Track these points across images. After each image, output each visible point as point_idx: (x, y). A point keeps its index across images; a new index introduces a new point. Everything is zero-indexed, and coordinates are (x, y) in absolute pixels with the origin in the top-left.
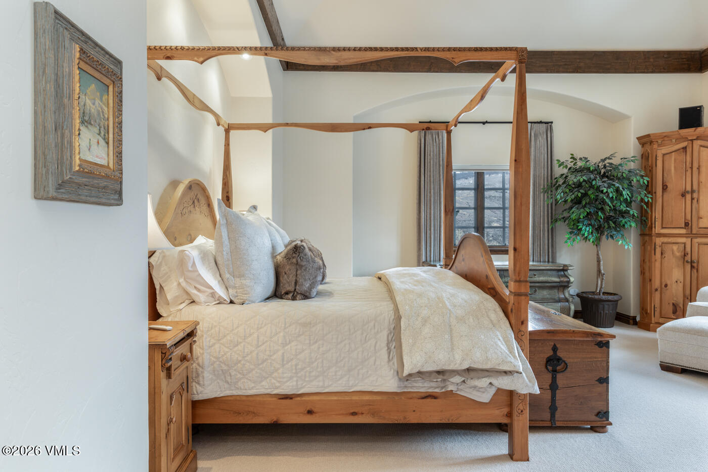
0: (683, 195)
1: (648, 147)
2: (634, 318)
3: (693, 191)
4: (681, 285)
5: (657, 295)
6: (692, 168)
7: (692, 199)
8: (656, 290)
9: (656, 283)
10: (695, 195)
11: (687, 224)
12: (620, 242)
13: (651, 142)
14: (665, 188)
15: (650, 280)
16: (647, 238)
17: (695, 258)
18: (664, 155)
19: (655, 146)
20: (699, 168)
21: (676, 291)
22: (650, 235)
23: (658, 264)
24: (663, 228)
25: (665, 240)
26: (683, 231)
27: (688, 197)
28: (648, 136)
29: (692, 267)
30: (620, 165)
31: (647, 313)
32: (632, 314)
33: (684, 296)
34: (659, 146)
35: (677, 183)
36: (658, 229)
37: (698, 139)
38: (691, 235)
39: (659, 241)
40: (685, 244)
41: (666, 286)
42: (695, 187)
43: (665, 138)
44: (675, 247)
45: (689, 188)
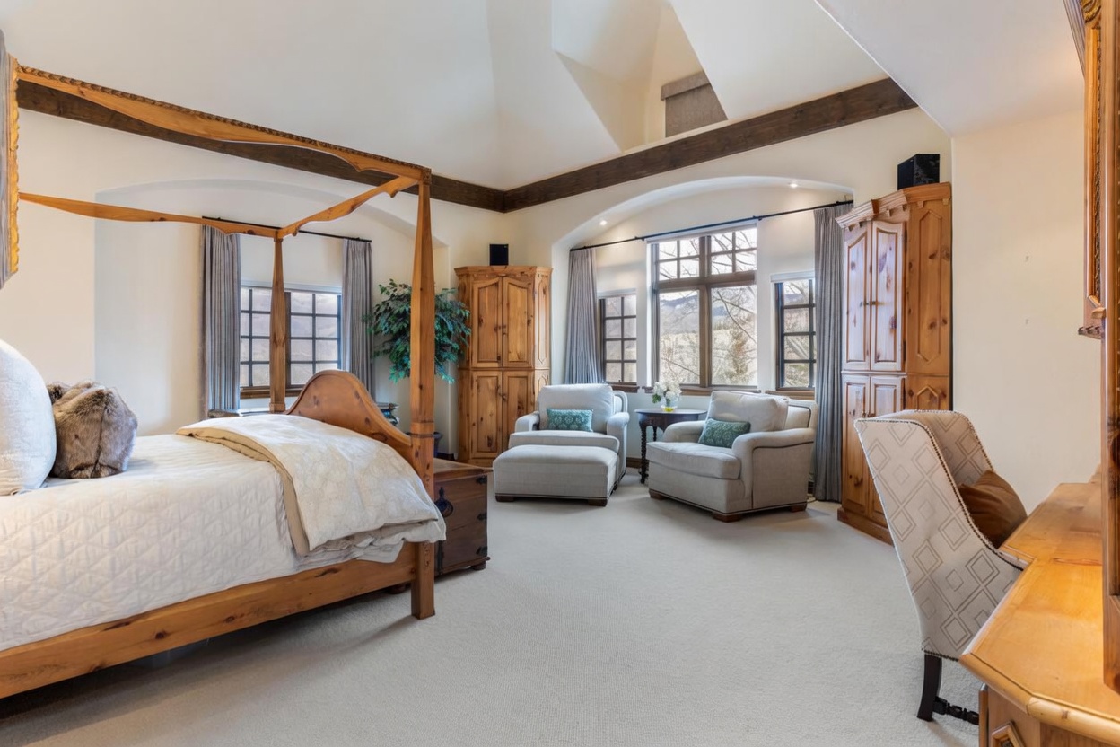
0: (496, 329)
1: (465, 279)
2: (453, 455)
3: (503, 327)
4: (494, 418)
5: (475, 428)
6: (502, 304)
7: (503, 334)
8: (474, 424)
9: (474, 419)
10: (505, 330)
11: (499, 358)
12: (444, 377)
13: (468, 275)
14: (480, 321)
15: (468, 415)
16: (465, 372)
17: (506, 391)
18: (479, 289)
19: (472, 279)
20: (508, 305)
21: (490, 425)
22: (468, 369)
23: (474, 399)
24: (479, 362)
25: (481, 374)
26: (496, 365)
27: (500, 331)
28: (465, 268)
29: (503, 399)
30: (441, 296)
31: (465, 449)
32: (450, 453)
33: (498, 429)
34: (476, 279)
35: (491, 319)
36: (475, 363)
37: (507, 276)
38: (503, 369)
39: (475, 375)
40: (497, 377)
41: (482, 419)
42: (505, 323)
43: (480, 272)
44: (489, 380)
45: (500, 324)
